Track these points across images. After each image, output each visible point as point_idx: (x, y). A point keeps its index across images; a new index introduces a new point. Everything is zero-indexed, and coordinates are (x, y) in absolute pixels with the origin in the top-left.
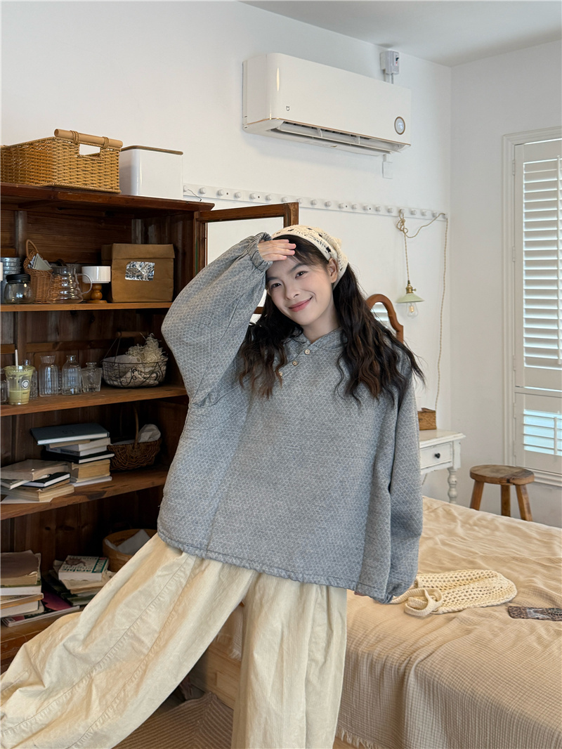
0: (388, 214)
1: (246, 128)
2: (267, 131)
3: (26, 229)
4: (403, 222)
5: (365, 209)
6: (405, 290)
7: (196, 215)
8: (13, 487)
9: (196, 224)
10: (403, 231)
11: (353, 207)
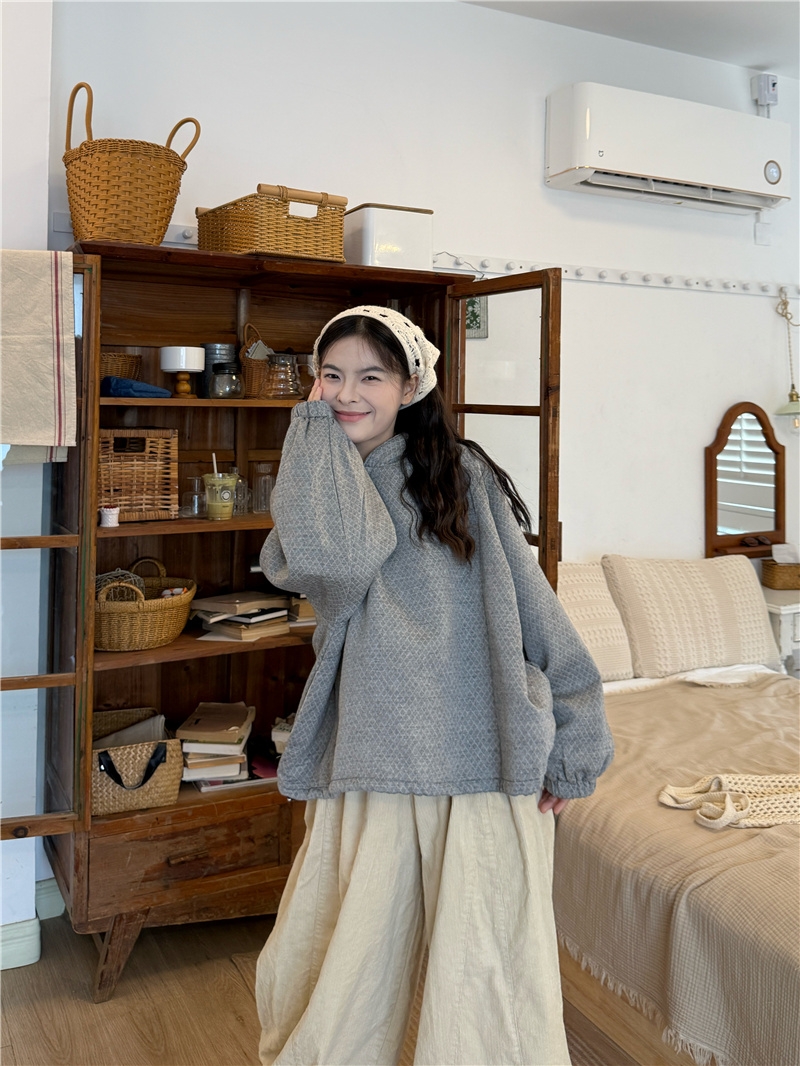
0: (762, 293)
1: (549, 181)
2: (576, 184)
3: (250, 311)
4: (785, 304)
5: (725, 286)
6: (788, 399)
7: (451, 290)
8: (213, 620)
10: (786, 316)
11: (707, 285)
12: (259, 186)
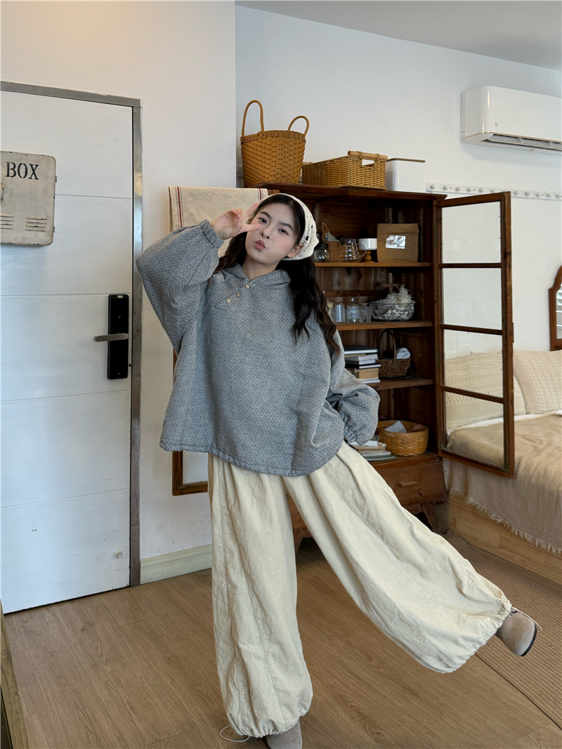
1: (464, 140)
2: (480, 141)
3: (320, 216)
7: (435, 203)
9: (435, 209)
11: (537, 195)
12: (349, 153)
